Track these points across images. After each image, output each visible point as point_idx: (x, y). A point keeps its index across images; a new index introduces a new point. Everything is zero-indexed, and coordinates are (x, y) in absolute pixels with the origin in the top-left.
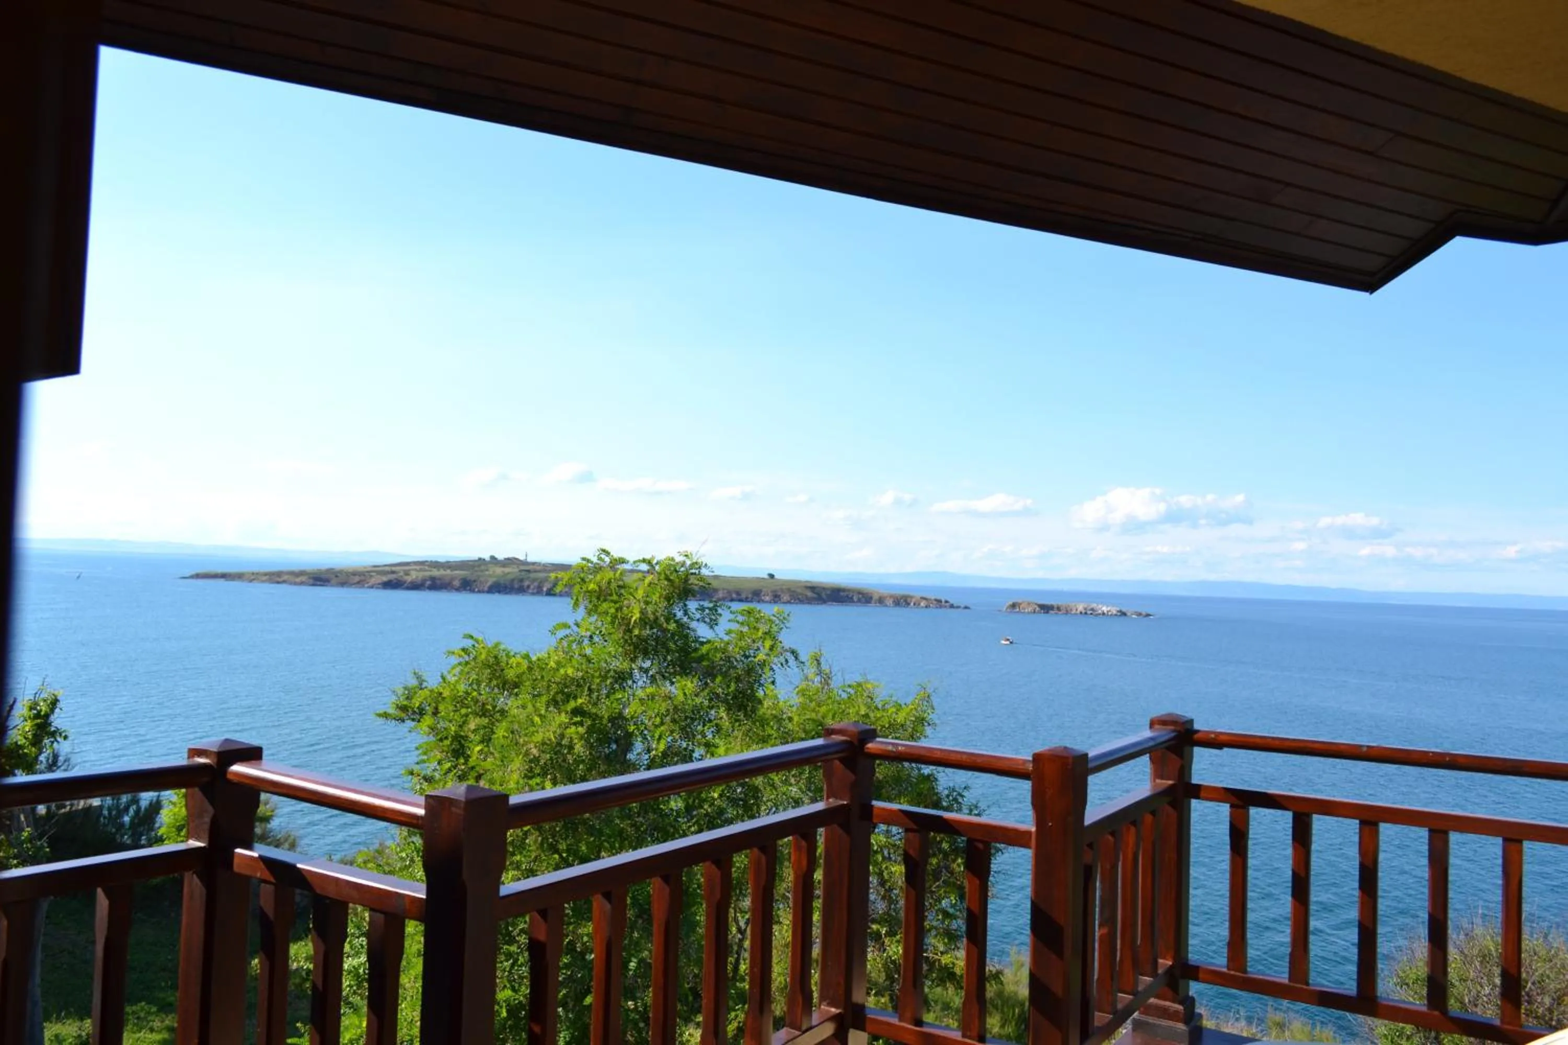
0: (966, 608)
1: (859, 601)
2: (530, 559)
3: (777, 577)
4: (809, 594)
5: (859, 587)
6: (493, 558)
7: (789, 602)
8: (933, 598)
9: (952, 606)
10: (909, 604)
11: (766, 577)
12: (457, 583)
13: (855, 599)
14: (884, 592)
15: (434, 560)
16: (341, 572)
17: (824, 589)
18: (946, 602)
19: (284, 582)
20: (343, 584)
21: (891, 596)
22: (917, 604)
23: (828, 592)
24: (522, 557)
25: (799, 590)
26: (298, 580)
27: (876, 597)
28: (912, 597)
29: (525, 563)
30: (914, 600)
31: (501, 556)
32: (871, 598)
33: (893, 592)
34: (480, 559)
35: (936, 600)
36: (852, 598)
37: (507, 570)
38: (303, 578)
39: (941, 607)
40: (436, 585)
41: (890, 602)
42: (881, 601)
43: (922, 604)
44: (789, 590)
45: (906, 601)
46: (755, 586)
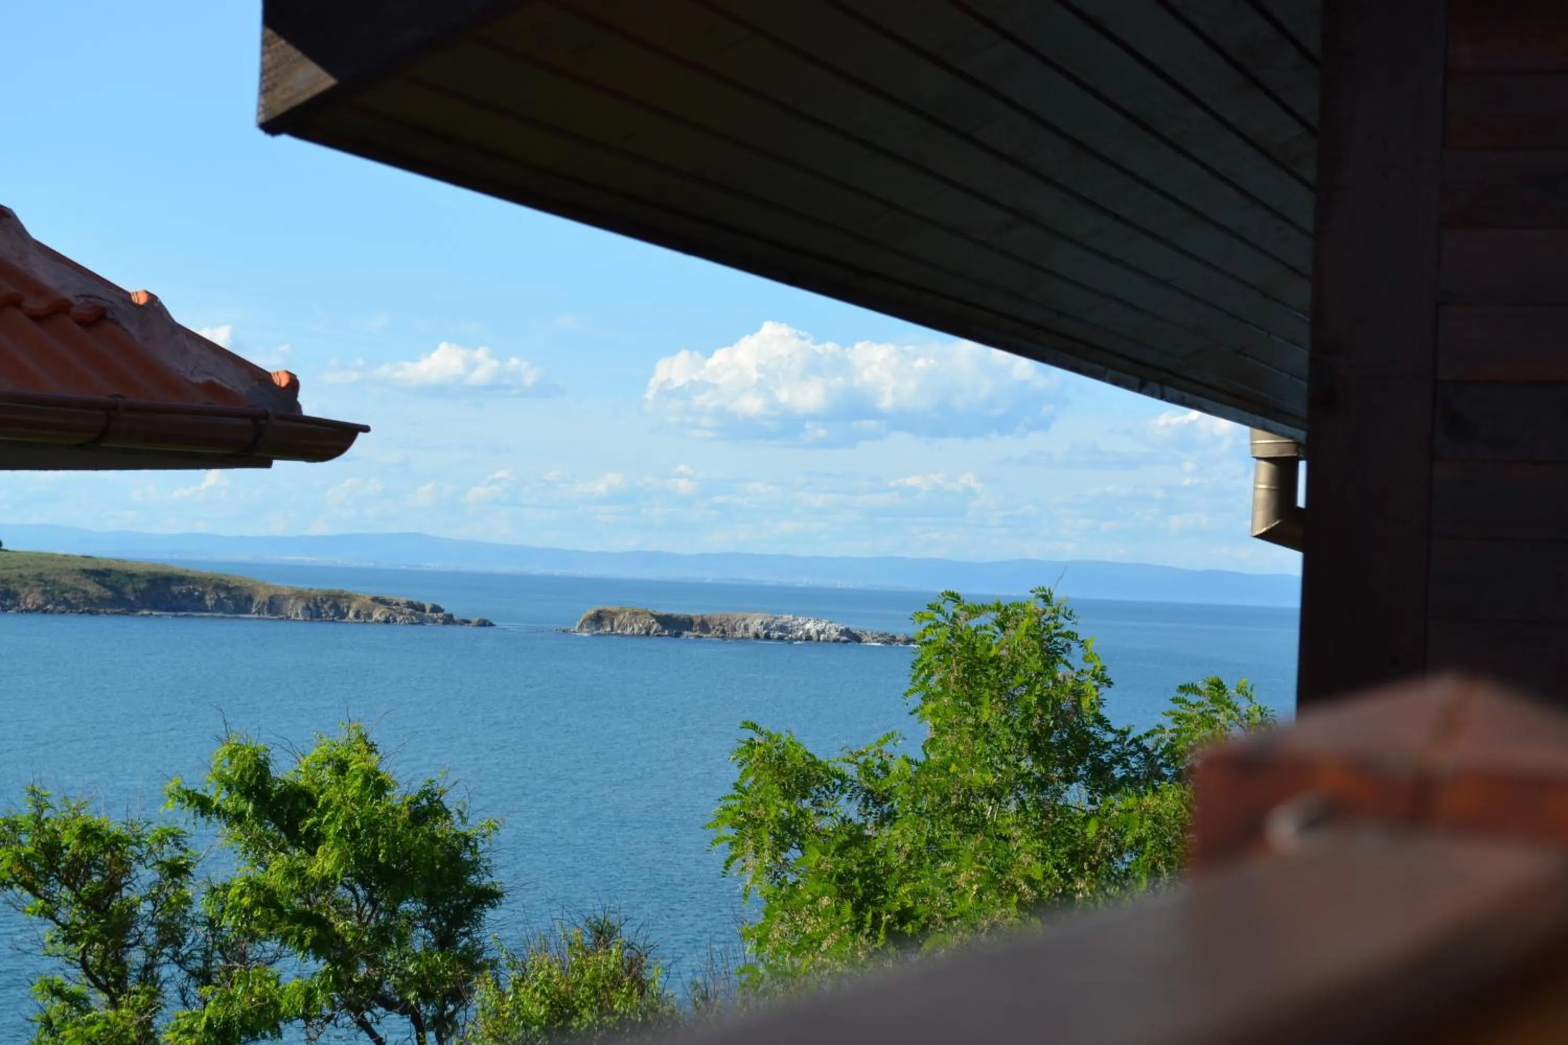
0: (484, 623)
1: (219, 606)
4: (93, 589)
5: (220, 571)
7: (40, 610)
8: (403, 600)
9: (449, 620)
10: (343, 615)
13: (209, 601)
14: (284, 586)
17: (132, 576)
18: (436, 609)
21: (299, 595)
22: (363, 616)
23: (143, 585)
25: (67, 580)
27: (261, 597)
28: (350, 598)
30: (355, 606)
32: (250, 599)
33: (304, 586)
35: (410, 605)
36: (201, 598)
39: (422, 622)
41: (296, 609)
42: (274, 606)
43: (376, 615)
44: (39, 578)
45: (336, 606)
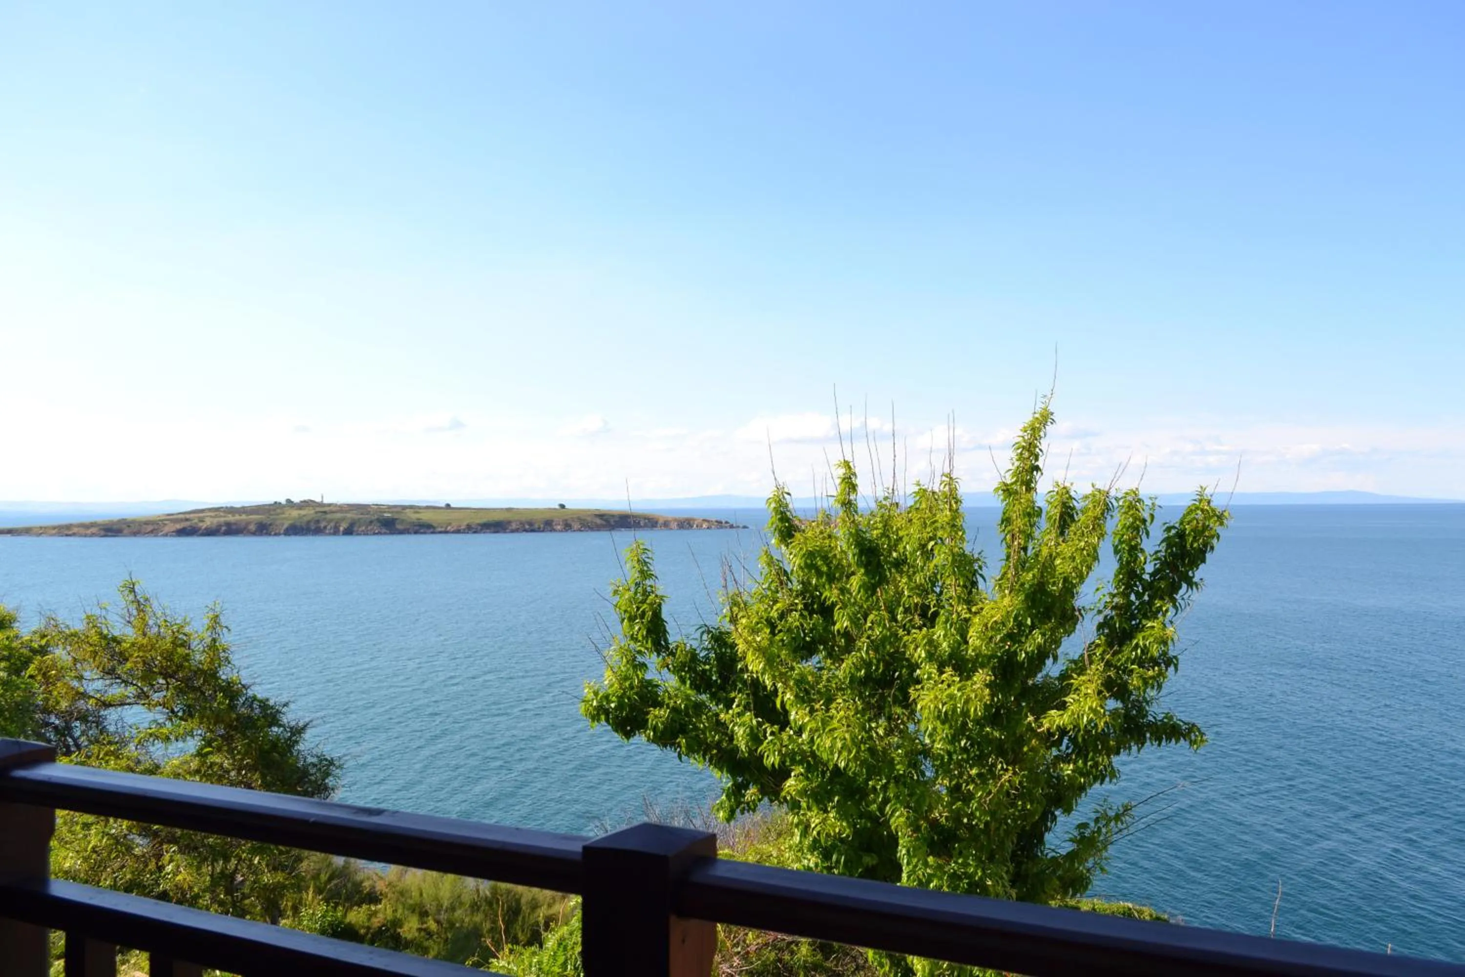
0: (745, 527)
1: (646, 526)
2: (326, 501)
3: (567, 507)
4: (599, 521)
5: (646, 512)
6: (289, 501)
7: (580, 530)
8: (714, 520)
9: (732, 527)
10: (692, 527)
11: (557, 507)
12: (252, 527)
13: (642, 523)
14: (670, 516)
15: (229, 506)
16: (134, 522)
17: (613, 516)
18: (727, 522)
19: (74, 534)
20: (135, 534)
21: (675, 520)
22: (699, 526)
23: (617, 519)
24: (318, 499)
25: (589, 519)
26: (89, 532)
27: (661, 521)
28: (694, 520)
29: (321, 505)
30: (696, 522)
31: (296, 499)
32: (657, 522)
33: (677, 516)
34: (276, 503)
35: (717, 521)
36: (639, 523)
37: (303, 512)
38: (94, 530)
39: (722, 527)
40: (231, 530)
41: (674, 525)
42: (666, 524)
43: (704, 526)
44: (579, 519)
45: (689, 524)
46: (547, 516)
